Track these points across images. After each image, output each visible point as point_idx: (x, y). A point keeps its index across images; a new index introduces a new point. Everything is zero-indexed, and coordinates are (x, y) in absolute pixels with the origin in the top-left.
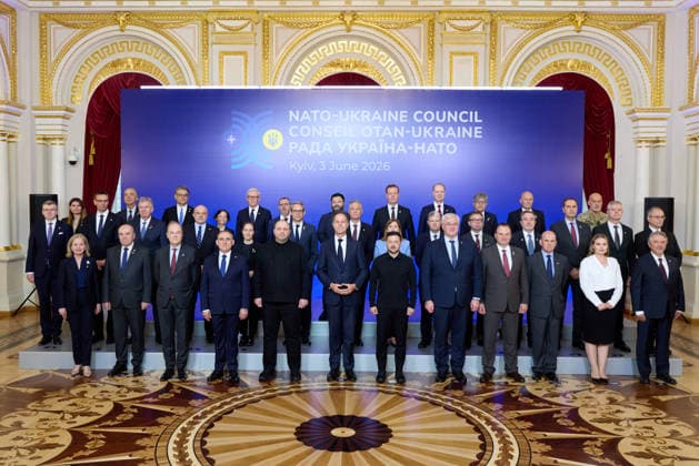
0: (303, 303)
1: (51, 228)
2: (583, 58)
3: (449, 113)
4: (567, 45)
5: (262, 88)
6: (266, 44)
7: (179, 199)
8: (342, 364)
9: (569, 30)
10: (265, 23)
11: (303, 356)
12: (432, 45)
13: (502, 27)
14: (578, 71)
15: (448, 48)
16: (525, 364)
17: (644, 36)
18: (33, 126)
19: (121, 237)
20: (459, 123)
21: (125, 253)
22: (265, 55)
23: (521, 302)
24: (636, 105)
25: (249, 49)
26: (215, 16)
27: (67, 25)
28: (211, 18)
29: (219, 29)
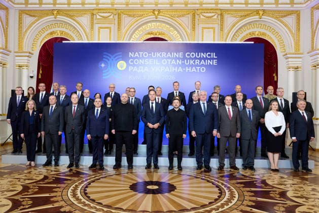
0: (134, 132)
1: (19, 99)
2: (263, 31)
3: (202, 54)
4: (255, 25)
5: (117, 42)
6: (119, 24)
7: (78, 88)
8: (152, 161)
9: (256, 18)
10: (119, 15)
11: (134, 158)
12: (194, 25)
13: (226, 16)
14: (260, 37)
15: (201, 26)
16: (239, 163)
17: (290, 20)
18: (14, 60)
19: (50, 100)
20: (207, 58)
21: (52, 109)
22: (119, 28)
23: (237, 132)
24: (287, 51)
25: (112, 26)
26: (97, 11)
27: (31, 16)
28: (95, 12)
29: (98, 17)
